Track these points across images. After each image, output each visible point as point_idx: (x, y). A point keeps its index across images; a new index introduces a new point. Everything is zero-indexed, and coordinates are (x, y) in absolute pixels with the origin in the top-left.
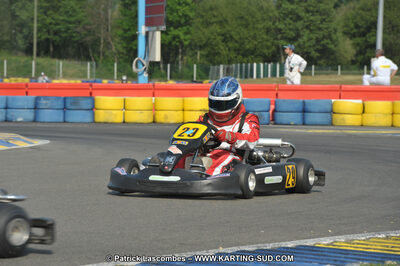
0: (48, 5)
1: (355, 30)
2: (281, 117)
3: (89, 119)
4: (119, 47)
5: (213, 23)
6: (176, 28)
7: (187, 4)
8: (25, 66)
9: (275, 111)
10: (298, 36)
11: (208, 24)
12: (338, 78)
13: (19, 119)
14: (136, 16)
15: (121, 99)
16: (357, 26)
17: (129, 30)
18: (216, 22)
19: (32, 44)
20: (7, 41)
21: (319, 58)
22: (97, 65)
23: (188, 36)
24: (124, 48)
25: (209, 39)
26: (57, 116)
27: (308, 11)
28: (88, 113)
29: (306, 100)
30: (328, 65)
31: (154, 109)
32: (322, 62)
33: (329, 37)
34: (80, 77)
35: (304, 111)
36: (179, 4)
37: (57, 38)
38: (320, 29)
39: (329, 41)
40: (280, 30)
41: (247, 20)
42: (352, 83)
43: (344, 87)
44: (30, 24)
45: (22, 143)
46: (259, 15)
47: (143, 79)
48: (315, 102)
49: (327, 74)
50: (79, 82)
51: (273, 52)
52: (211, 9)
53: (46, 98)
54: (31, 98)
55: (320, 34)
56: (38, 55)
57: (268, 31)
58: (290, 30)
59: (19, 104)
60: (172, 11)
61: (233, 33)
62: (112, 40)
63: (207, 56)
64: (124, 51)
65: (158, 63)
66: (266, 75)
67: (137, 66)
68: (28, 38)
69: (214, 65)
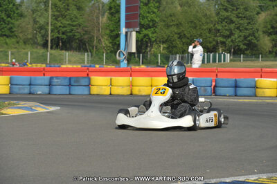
0: (58, 13)
1: (271, 30)
2: (220, 91)
3: (86, 93)
4: (107, 42)
5: (171, 26)
6: (146, 29)
7: (154, 13)
8: (43, 56)
9: (215, 86)
10: (231, 34)
11: (168, 26)
12: (260, 63)
13: (39, 93)
14: (119, 21)
15: (108, 78)
16: (272, 27)
17: (114, 31)
18: (175, 25)
19: (47, 41)
20: (31, 39)
21: (246, 50)
22: (92, 55)
23: (155, 35)
24: (111, 43)
25: (169, 36)
26: (65, 90)
27: (238, 17)
28: (86, 88)
29: (238, 79)
30: (252, 55)
31: (131, 85)
32: (248, 52)
33: (253, 35)
34: (80, 63)
35: (236, 86)
36: (149, 12)
37: (64, 37)
38: (246, 29)
39: (253, 38)
40: (219, 30)
41: (195, 23)
42: (270, 67)
43: (264, 69)
44: (46, 27)
45: (41, 109)
46: (204, 20)
47: (124, 64)
48: (243, 80)
49: (251, 61)
50: (79, 66)
51: (214, 45)
52: (171, 16)
53: (57, 78)
54: (47, 77)
55: (247, 33)
56: (51, 48)
57: (210, 31)
58: (226, 30)
59: (39, 82)
60: (144, 17)
61: (185, 32)
62: (102, 37)
63: (168, 48)
64: (110, 45)
65: (134, 53)
66: (208, 61)
67: (119, 56)
68: (45, 36)
69: (172, 54)
